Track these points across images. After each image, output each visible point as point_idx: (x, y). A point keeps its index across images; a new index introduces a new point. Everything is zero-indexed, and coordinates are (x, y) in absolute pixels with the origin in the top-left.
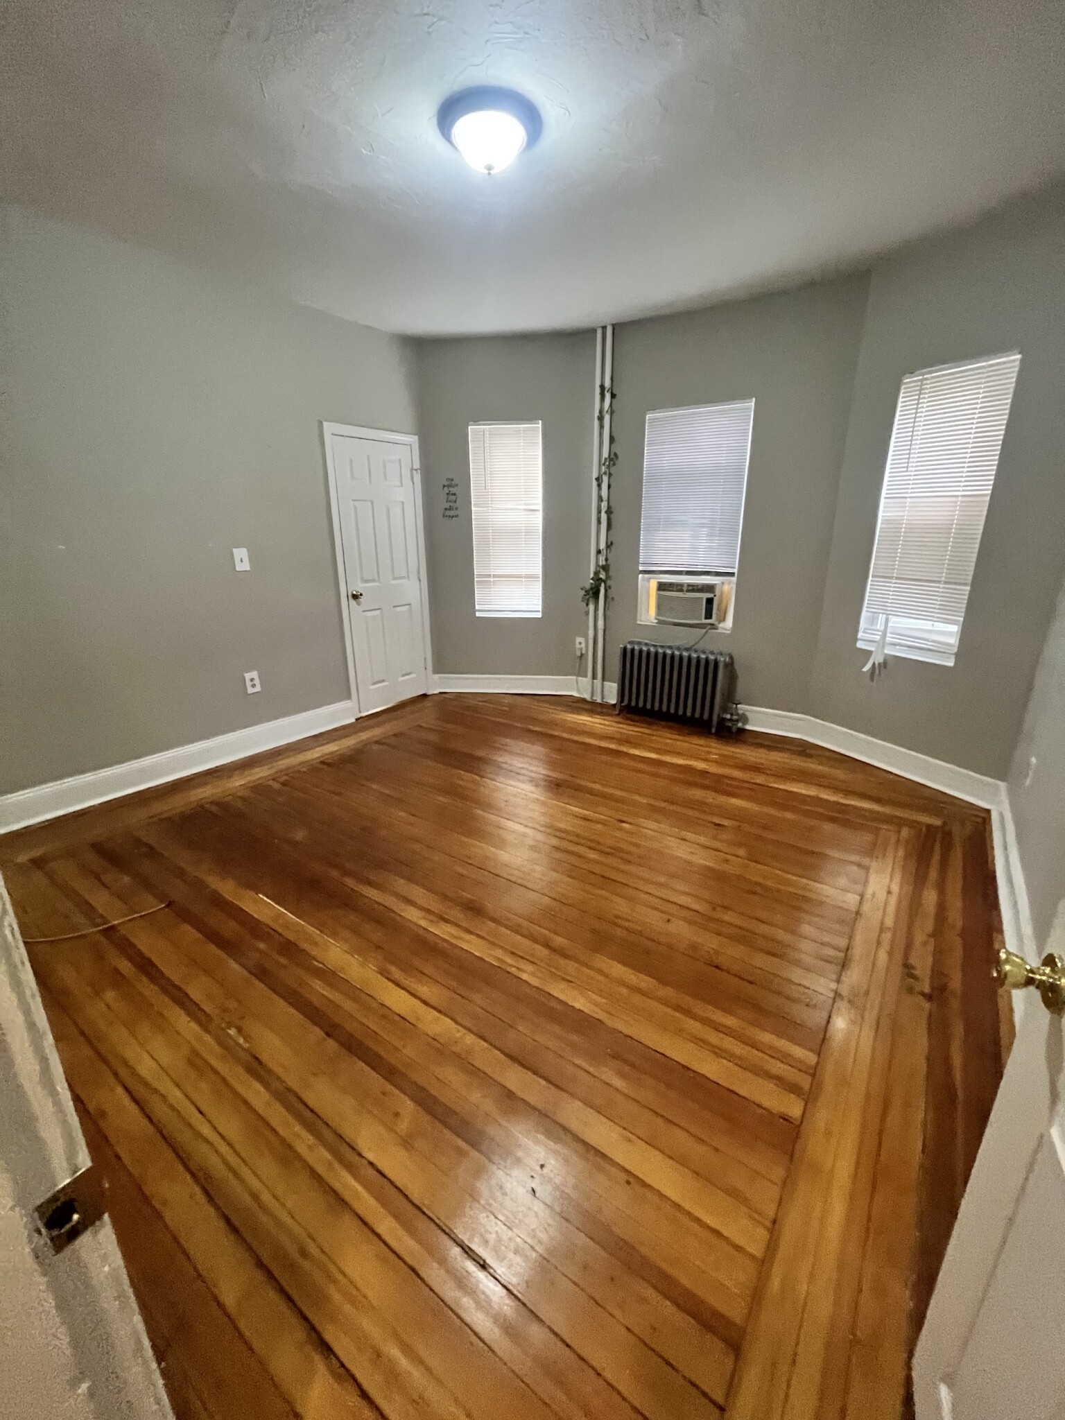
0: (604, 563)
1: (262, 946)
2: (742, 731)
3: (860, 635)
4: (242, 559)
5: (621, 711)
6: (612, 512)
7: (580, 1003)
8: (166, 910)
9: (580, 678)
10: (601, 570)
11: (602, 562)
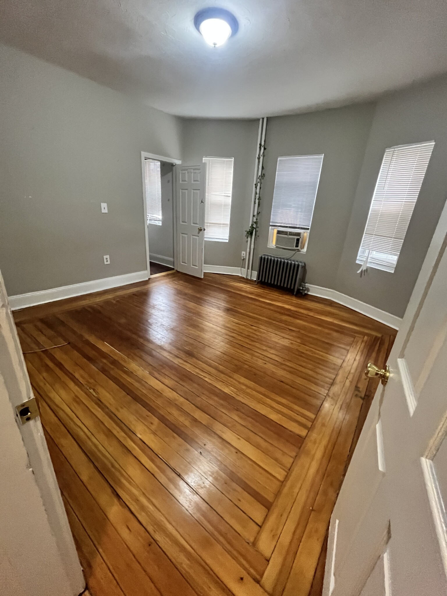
0: (256, 221)
1: (105, 361)
2: (306, 294)
3: (358, 258)
4: (104, 208)
5: (258, 283)
6: (260, 199)
7: (226, 390)
8: (68, 345)
9: (242, 269)
10: (254, 224)
11: (255, 220)
